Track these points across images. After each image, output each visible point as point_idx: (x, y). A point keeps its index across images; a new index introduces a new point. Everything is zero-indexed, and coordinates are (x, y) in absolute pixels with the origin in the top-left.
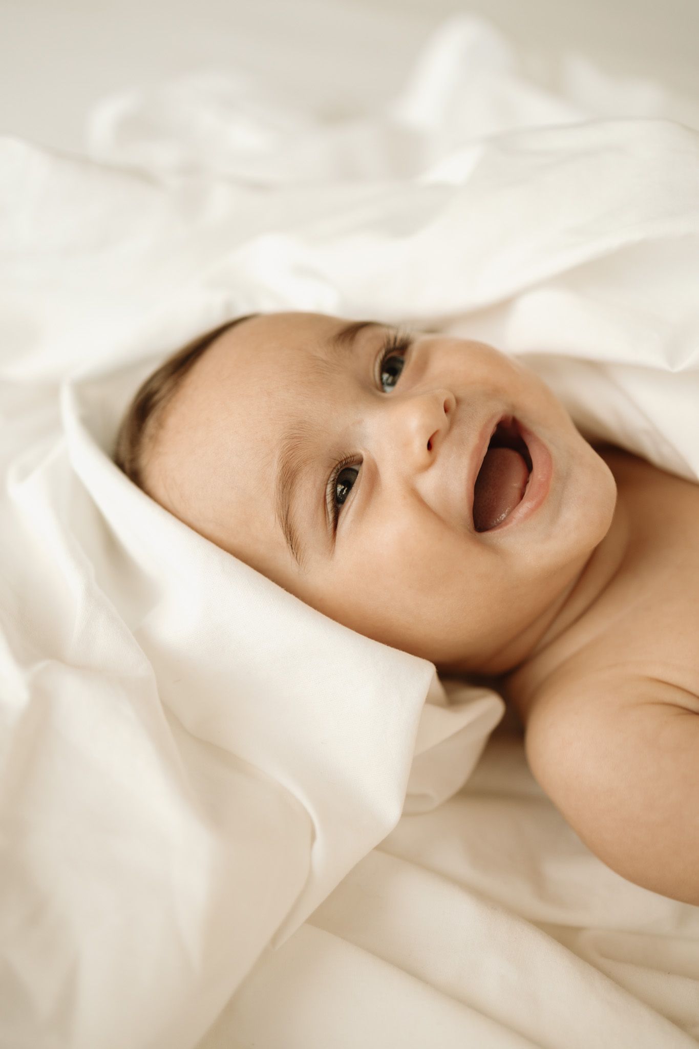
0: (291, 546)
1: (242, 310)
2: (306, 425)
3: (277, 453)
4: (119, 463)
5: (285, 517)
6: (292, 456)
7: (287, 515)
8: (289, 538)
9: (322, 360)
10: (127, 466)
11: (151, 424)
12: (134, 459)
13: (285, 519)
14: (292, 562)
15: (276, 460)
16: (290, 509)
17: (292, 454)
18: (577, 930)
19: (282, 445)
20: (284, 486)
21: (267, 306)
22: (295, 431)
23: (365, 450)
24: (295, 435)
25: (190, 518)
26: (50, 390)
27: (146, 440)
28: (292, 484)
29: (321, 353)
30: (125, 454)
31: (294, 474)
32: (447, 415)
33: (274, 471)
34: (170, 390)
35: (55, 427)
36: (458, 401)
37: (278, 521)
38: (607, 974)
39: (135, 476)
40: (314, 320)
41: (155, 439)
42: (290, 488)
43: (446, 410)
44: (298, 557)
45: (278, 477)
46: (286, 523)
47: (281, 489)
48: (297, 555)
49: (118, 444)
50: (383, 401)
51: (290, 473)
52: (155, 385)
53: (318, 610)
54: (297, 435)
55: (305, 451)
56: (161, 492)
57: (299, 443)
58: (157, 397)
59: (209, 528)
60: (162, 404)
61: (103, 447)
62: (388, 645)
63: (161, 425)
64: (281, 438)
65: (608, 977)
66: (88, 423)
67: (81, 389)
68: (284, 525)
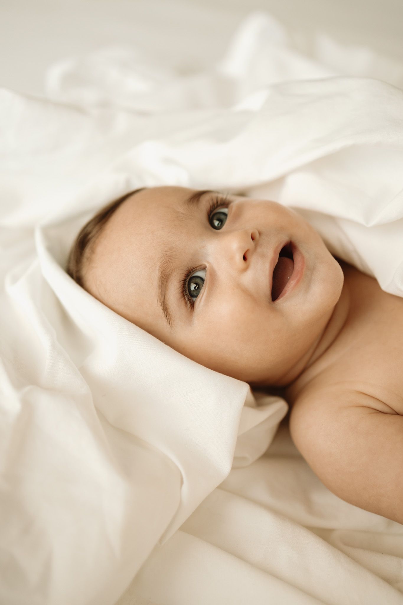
0: (167, 317)
1: (136, 186)
2: (174, 250)
3: (158, 265)
4: (70, 273)
5: (163, 300)
6: (166, 267)
7: (164, 300)
8: (165, 312)
9: (182, 213)
10: (74, 275)
11: (87, 251)
12: (78, 271)
13: (163, 302)
14: (167, 326)
15: (157, 268)
16: (165, 296)
17: (166, 265)
18: (331, 531)
19: (161, 260)
20: (162, 284)
21: (150, 183)
22: (168, 253)
23: (208, 262)
24: (168, 255)
25: (110, 303)
26: (29, 232)
27: (85, 260)
28: (167, 282)
29: (181, 209)
30: (73, 268)
31: (168, 277)
32: (253, 241)
33: (156, 275)
34: (97, 232)
35: (32, 252)
36: (260, 234)
37: (159, 303)
38: (348, 555)
39: (79, 280)
40: (176, 191)
41: (90, 260)
42: (166, 284)
43: (253, 239)
44: (171, 324)
45: (159, 278)
46: (164, 304)
47: (160, 285)
48: (170, 322)
49: (69, 262)
50: (217, 234)
51: (165, 276)
52: (89, 229)
53: (183, 355)
54: (169, 255)
55: (174, 264)
56: (94, 289)
57: (170, 259)
58: (90, 236)
59: (121, 308)
60: (93, 240)
61: (60, 264)
62: (223, 374)
63: (93, 251)
64: (160, 257)
65: (348, 556)
66: (51, 250)
67: (46, 231)
68: (162, 305)
